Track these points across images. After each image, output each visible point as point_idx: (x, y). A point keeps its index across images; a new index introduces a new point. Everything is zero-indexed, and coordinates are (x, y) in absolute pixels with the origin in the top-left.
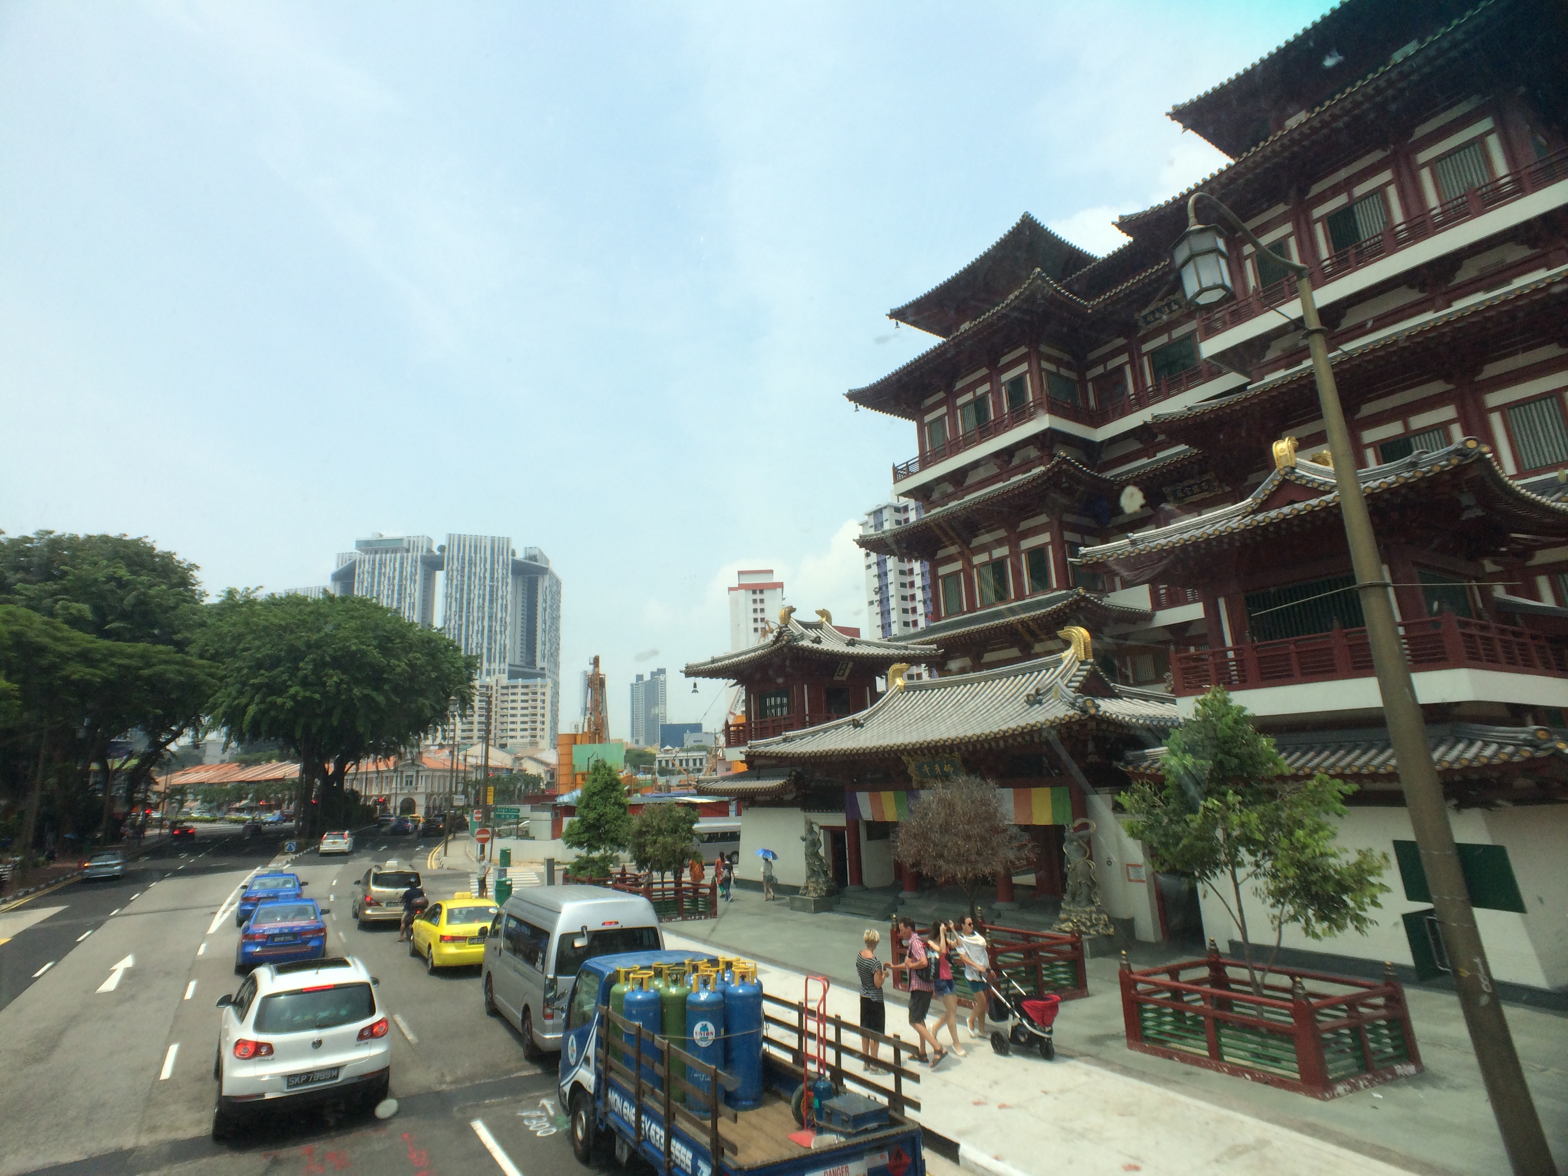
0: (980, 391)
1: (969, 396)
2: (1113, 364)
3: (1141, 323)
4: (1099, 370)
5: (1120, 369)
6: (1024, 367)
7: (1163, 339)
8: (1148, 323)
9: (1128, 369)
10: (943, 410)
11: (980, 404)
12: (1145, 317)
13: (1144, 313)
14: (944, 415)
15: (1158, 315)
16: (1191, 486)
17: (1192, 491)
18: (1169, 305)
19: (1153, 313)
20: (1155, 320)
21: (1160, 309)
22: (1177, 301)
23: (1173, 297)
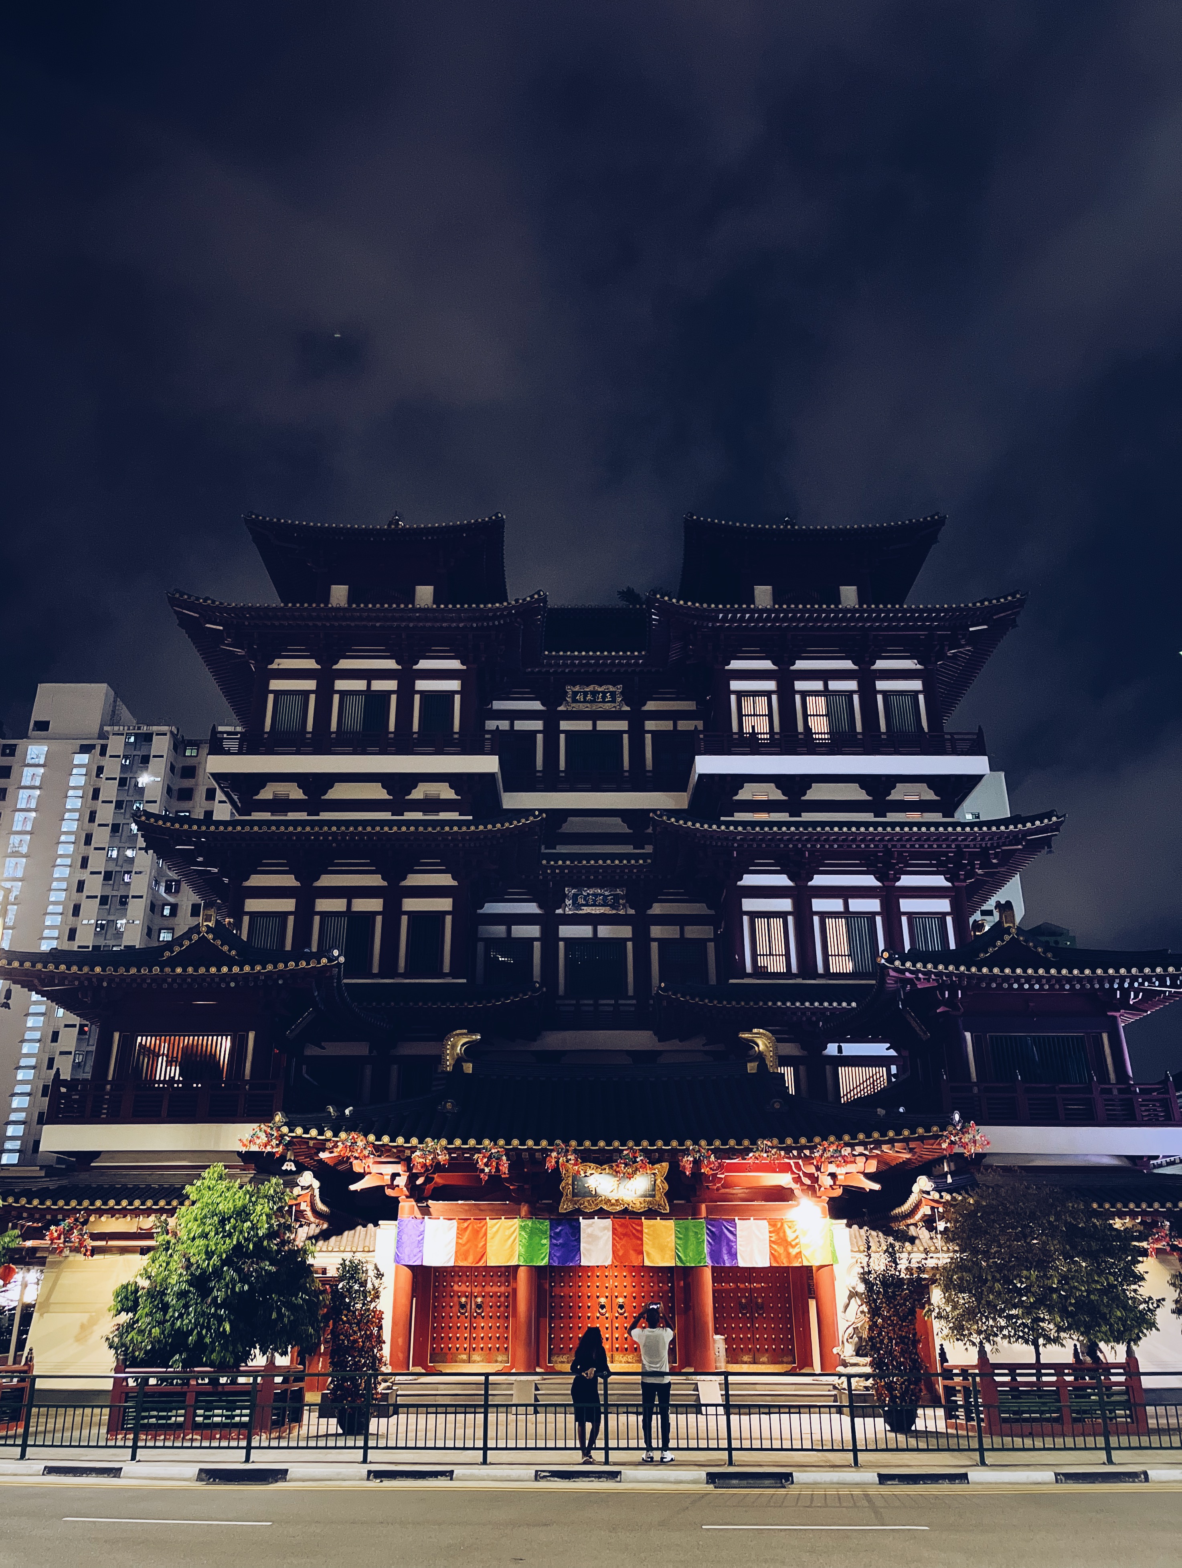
0: (378, 685)
1: (360, 685)
2: (520, 725)
3: (568, 697)
4: (504, 725)
5: (530, 735)
6: (456, 685)
7: (586, 725)
8: (575, 701)
9: (540, 739)
10: (312, 685)
12: (575, 694)
13: (577, 688)
14: (311, 693)
15: (589, 697)
16: (596, 895)
17: (595, 901)
18: (604, 693)
19: (585, 694)
20: (585, 701)
21: (594, 693)
22: (613, 694)
23: (611, 688)
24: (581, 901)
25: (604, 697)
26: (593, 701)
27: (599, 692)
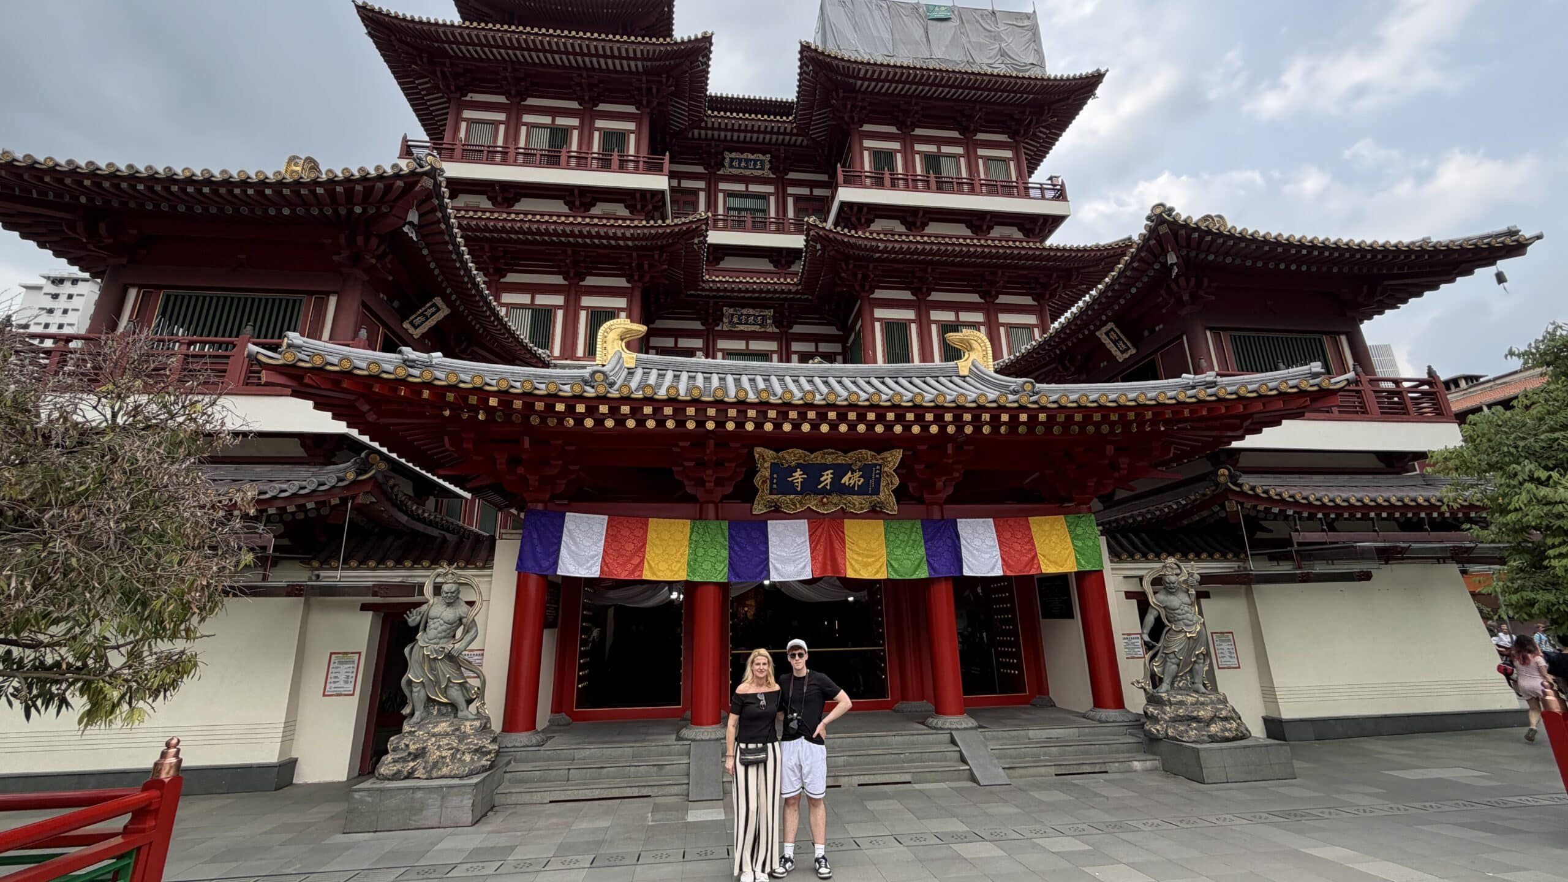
0: (561, 121)
2: (686, 184)
3: (727, 163)
5: (695, 192)
6: (631, 126)
7: (741, 187)
8: (731, 166)
9: (702, 196)
10: (502, 117)
11: (560, 136)
12: (732, 160)
13: (734, 155)
14: (501, 122)
15: (743, 164)
16: (749, 316)
17: (747, 320)
18: (755, 161)
19: (740, 160)
20: (740, 167)
21: (747, 161)
22: (762, 162)
23: (761, 157)
24: (735, 320)
25: (755, 164)
26: (746, 168)
27: (751, 160)
